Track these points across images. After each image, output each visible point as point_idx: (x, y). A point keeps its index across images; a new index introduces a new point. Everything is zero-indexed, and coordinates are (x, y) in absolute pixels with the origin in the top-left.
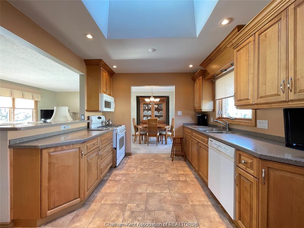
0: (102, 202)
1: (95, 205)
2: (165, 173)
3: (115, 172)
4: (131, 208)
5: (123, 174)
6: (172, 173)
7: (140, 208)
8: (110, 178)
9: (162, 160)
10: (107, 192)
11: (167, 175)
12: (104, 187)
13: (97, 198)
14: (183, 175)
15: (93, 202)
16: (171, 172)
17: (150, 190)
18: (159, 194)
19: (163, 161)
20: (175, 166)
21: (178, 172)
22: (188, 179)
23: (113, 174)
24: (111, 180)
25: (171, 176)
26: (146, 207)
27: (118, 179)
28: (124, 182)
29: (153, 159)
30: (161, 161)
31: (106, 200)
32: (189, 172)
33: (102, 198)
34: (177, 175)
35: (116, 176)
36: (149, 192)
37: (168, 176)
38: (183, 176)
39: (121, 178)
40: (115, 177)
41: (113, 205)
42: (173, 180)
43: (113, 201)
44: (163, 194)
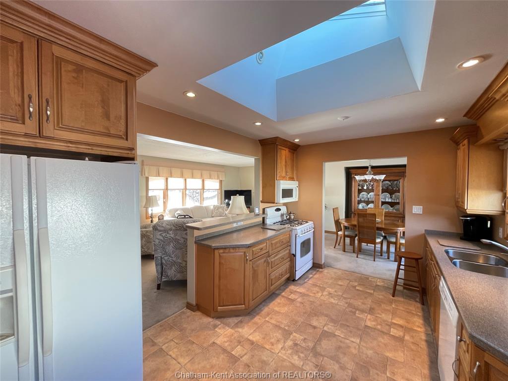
0: (267, 319)
1: (259, 319)
2: (367, 313)
3: (292, 287)
4: (296, 340)
5: (301, 293)
6: (380, 316)
7: (307, 345)
8: (283, 294)
9: (372, 289)
10: (275, 309)
11: (369, 317)
12: (274, 302)
13: (263, 313)
14: (403, 327)
15: (258, 314)
16: (378, 314)
17: (329, 328)
18: (341, 338)
19: (372, 292)
20: (393, 306)
21: (392, 319)
22: (407, 338)
23: (288, 289)
24: (283, 296)
25: (375, 320)
26: (314, 347)
27: (292, 297)
28: (298, 305)
29: (356, 284)
30: (368, 291)
31: (271, 318)
32: (418, 326)
33: (268, 314)
34: (390, 324)
35: (292, 293)
36: (327, 330)
37: (369, 319)
38: (401, 329)
39: (296, 297)
40: (290, 293)
41: (277, 327)
42: (375, 329)
43: (279, 322)
44: (348, 341)
